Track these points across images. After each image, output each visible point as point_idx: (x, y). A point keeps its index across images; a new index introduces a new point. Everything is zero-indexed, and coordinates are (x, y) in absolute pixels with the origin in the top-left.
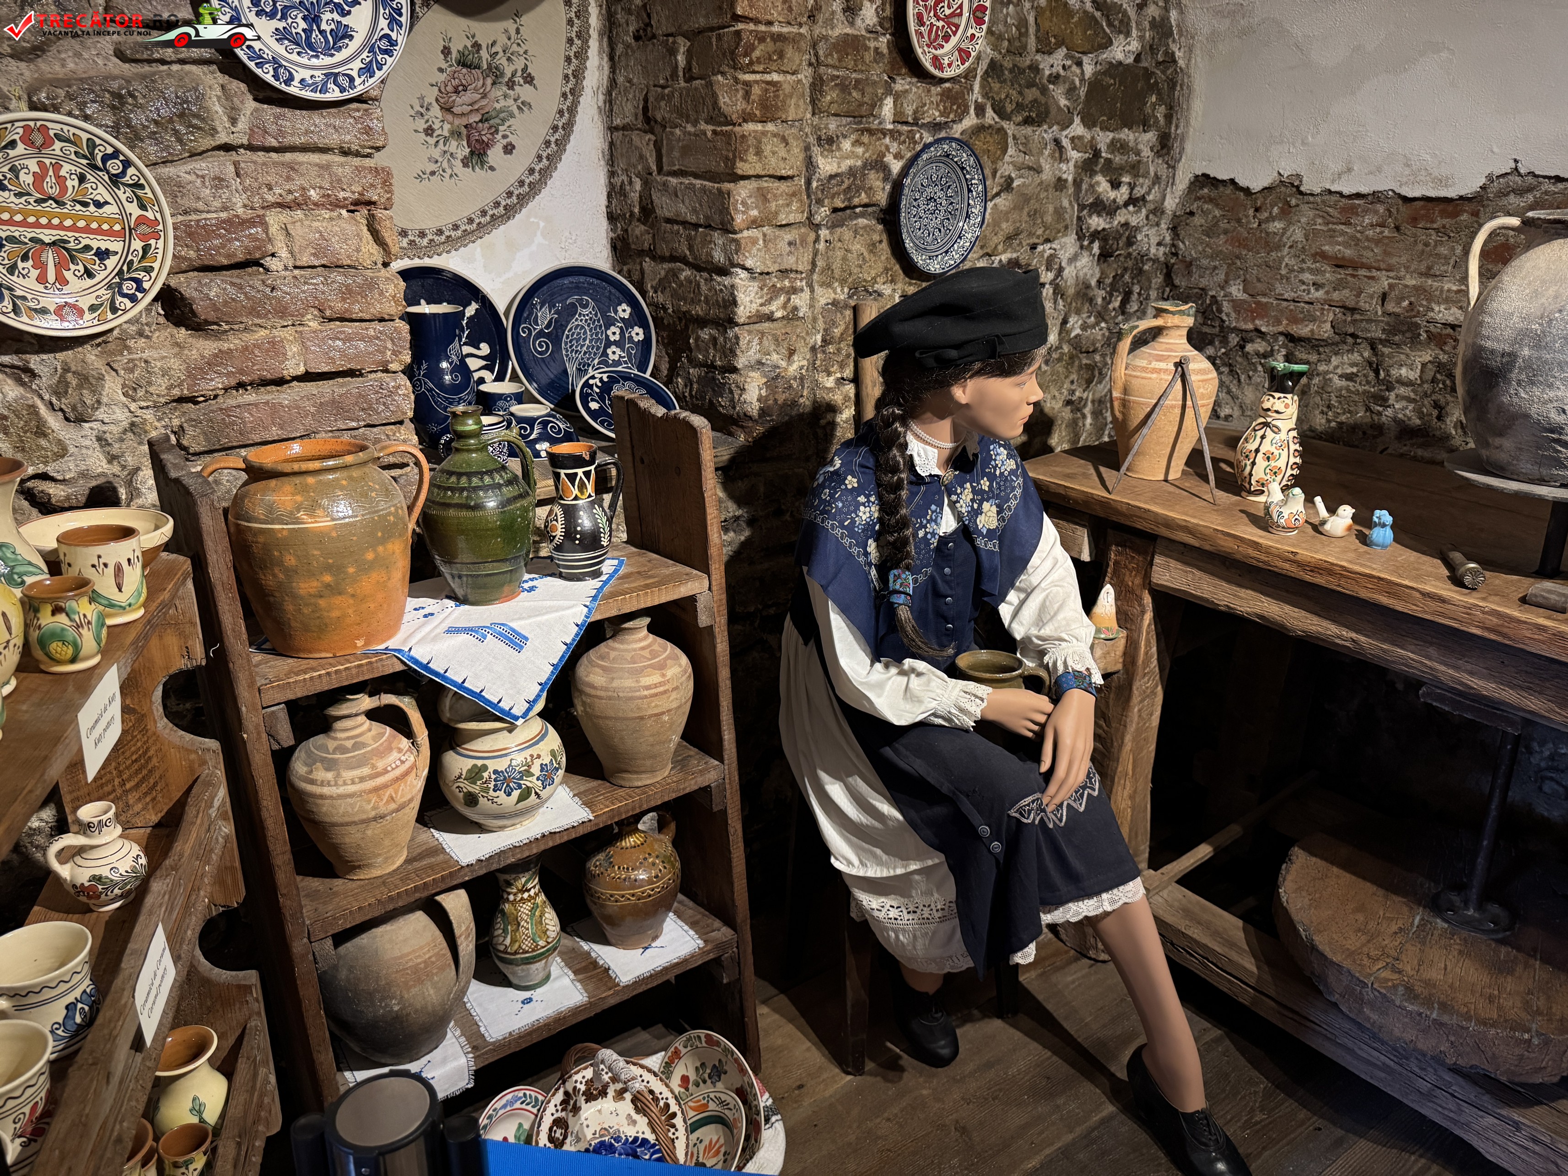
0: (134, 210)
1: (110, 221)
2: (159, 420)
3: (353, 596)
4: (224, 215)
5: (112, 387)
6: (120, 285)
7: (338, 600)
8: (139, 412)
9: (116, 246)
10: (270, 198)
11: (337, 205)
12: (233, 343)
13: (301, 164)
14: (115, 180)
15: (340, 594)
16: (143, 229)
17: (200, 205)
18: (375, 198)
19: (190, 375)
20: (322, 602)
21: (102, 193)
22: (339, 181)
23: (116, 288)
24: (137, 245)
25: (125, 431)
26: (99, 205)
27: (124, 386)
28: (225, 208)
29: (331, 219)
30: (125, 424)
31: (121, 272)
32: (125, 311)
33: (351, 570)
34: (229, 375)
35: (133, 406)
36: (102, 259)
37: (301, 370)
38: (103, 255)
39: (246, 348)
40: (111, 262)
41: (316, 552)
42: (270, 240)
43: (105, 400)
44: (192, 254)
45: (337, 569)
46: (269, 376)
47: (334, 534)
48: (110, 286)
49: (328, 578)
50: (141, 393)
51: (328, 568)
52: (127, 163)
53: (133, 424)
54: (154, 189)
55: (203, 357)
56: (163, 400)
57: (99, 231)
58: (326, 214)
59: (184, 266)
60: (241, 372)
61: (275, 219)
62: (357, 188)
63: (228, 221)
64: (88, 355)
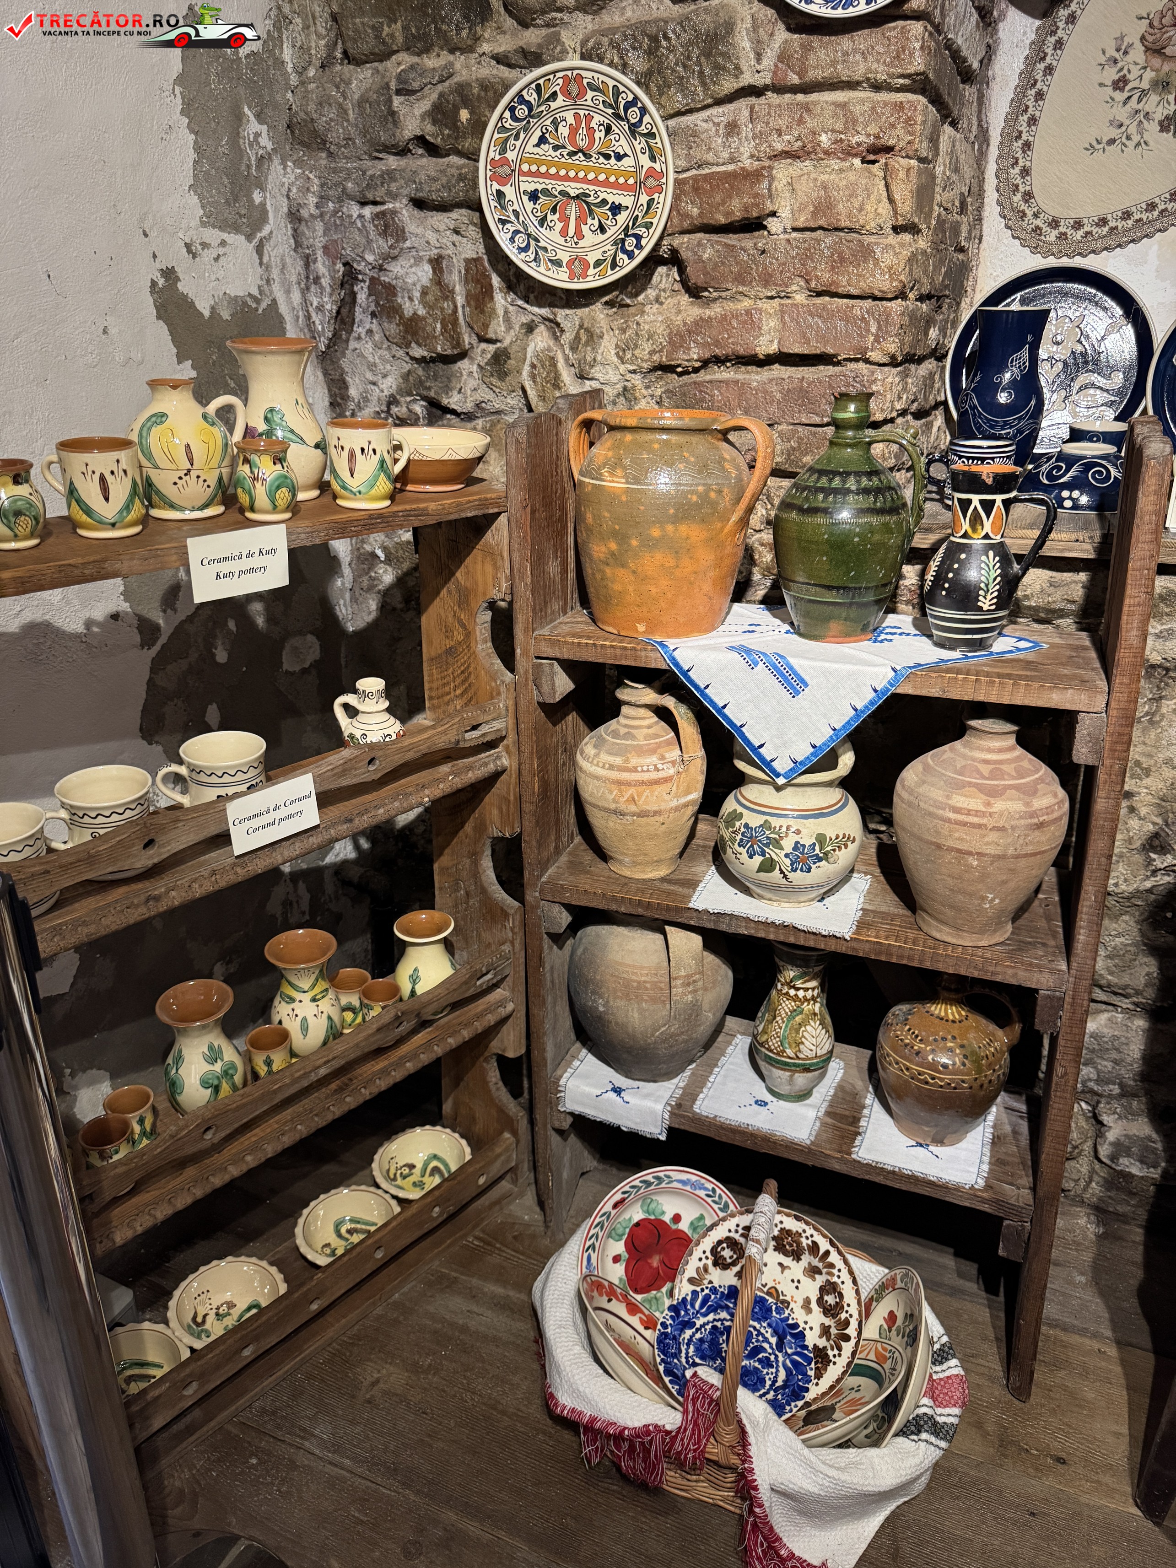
0: (645, 161)
1: (626, 174)
2: (647, 387)
3: (634, 572)
4: (731, 168)
5: (607, 347)
6: (623, 241)
7: (621, 572)
8: (629, 376)
9: (627, 200)
10: (779, 146)
11: (849, 152)
12: (715, 310)
13: (815, 103)
14: (633, 129)
15: (623, 566)
16: (651, 182)
17: (710, 157)
18: (891, 142)
19: (671, 342)
20: (608, 570)
21: (622, 145)
22: (855, 122)
23: (620, 244)
24: (644, 199)
25: (618, 395)
26: (619, 157)
27: (617, 346)
28: (732, 160)
29: (841, 170)
30: (619, 387)
31: (627, 228)
32: (622, 267)
33: (634, 543)
34: (706, 345)
35: (622, 368)
36: (614, 215)
37: (773, 348)
38: (616, 209)
39: (724, 318)
40: (622, 217)
41: (607, 514)
42: (770, 196)
43: (599, 358)
44: (696, 211)
45: (622, 538)
46: (742, 352)
47: (624, 498)
48: (615, 243)
49: (613, 546)
50: (629, 355)
51: (614, 534)
52: (644, 111)
53: (625, 388)
54: (663, 140)
55: (685, 324)
56: (645, 365)
57: (616, 185)
58: (835, 164)
59: (686, 224)
60: (717, 343)
61: (783, 172)
62: (873, 129)
63: (733, 175)
64: (598, 312)
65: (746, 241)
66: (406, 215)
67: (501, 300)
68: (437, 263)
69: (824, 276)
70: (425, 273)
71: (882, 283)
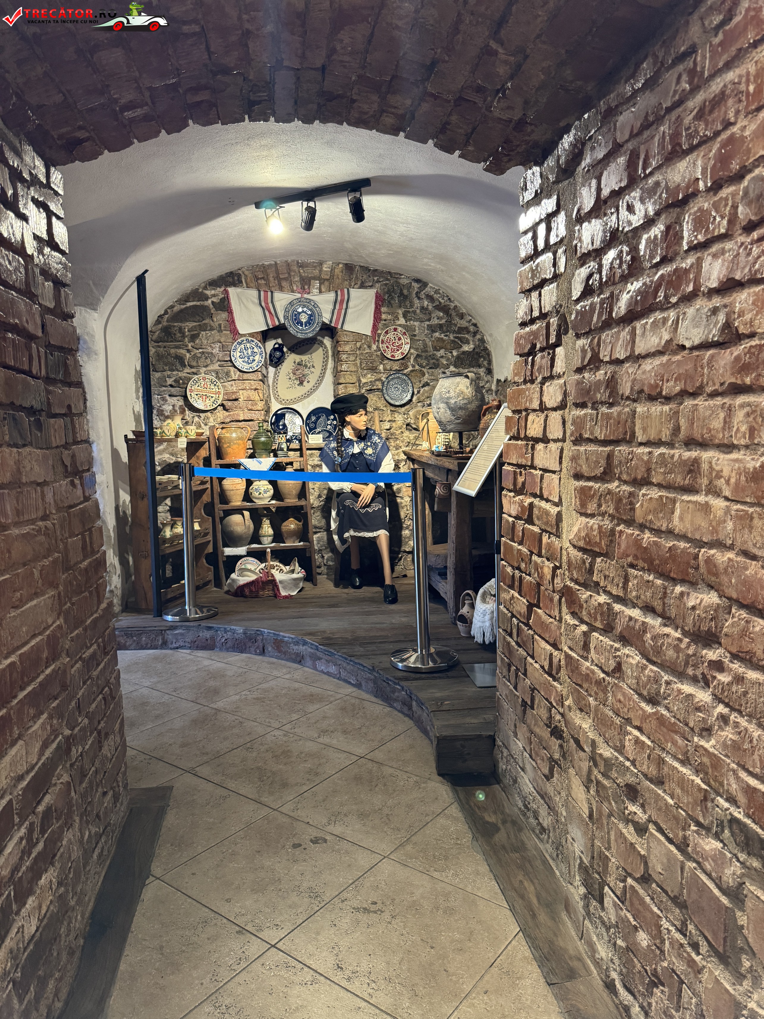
0: (217, 390)
1: (214, 392)
9: (214, 396)
10: (240, 388)
11: (251, 389)
14: (215, 385)
16: (219, 393)
17: (228, 389)
18: (257, 388)
19: (222, 418)
21: (213, 387)
22: (252, 385)
23: (213, 403)
24: (217, 396)
26: (212, 389)
27: (213, 419)
28: (232, 390)
29: (251, 392)
31: (214, 400)
32: (214, 406)
33: (230, 445)
34: (229, 419)
37: (243, 419)
38: (212, 397)
39: (232, 414)
42: (239, 395)
43: (210, 421)
44: (227, 398)
46: (237, 420)
50: (216, 421)
52: (217, 383)
54: (220, 387)
55: (225, 415)
56: (219, 422)
57: (212, 393)
58: (249, 391)
59: (225, 400)
60: (231, 418)
61: (241, 392)
62: (255, 386)
63: (233, 392)
64: (209, 414)
65: (236, 403)
66: (168, 397)
67: (187, 412)
68: (173, 406)
69: (250, 407)
70: (171, 408)
71: (259, 408)
